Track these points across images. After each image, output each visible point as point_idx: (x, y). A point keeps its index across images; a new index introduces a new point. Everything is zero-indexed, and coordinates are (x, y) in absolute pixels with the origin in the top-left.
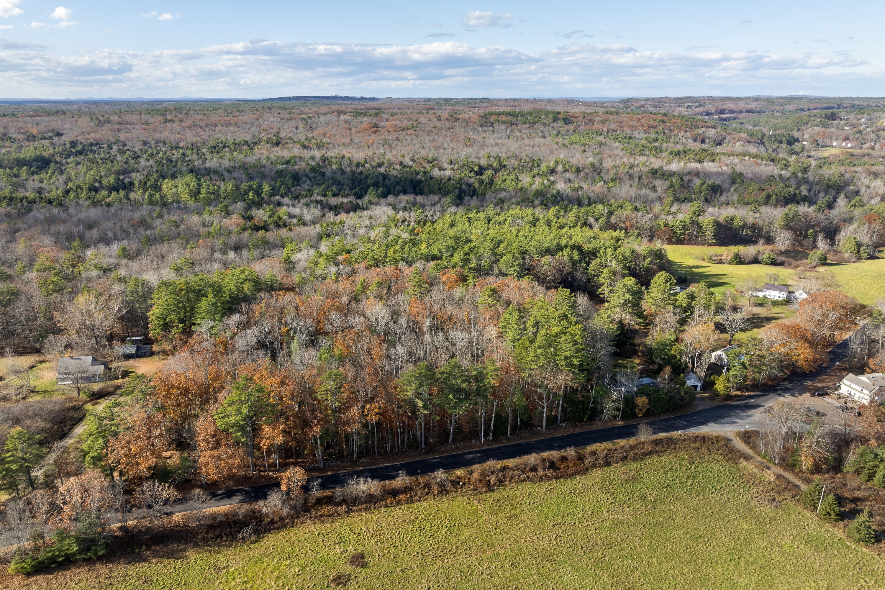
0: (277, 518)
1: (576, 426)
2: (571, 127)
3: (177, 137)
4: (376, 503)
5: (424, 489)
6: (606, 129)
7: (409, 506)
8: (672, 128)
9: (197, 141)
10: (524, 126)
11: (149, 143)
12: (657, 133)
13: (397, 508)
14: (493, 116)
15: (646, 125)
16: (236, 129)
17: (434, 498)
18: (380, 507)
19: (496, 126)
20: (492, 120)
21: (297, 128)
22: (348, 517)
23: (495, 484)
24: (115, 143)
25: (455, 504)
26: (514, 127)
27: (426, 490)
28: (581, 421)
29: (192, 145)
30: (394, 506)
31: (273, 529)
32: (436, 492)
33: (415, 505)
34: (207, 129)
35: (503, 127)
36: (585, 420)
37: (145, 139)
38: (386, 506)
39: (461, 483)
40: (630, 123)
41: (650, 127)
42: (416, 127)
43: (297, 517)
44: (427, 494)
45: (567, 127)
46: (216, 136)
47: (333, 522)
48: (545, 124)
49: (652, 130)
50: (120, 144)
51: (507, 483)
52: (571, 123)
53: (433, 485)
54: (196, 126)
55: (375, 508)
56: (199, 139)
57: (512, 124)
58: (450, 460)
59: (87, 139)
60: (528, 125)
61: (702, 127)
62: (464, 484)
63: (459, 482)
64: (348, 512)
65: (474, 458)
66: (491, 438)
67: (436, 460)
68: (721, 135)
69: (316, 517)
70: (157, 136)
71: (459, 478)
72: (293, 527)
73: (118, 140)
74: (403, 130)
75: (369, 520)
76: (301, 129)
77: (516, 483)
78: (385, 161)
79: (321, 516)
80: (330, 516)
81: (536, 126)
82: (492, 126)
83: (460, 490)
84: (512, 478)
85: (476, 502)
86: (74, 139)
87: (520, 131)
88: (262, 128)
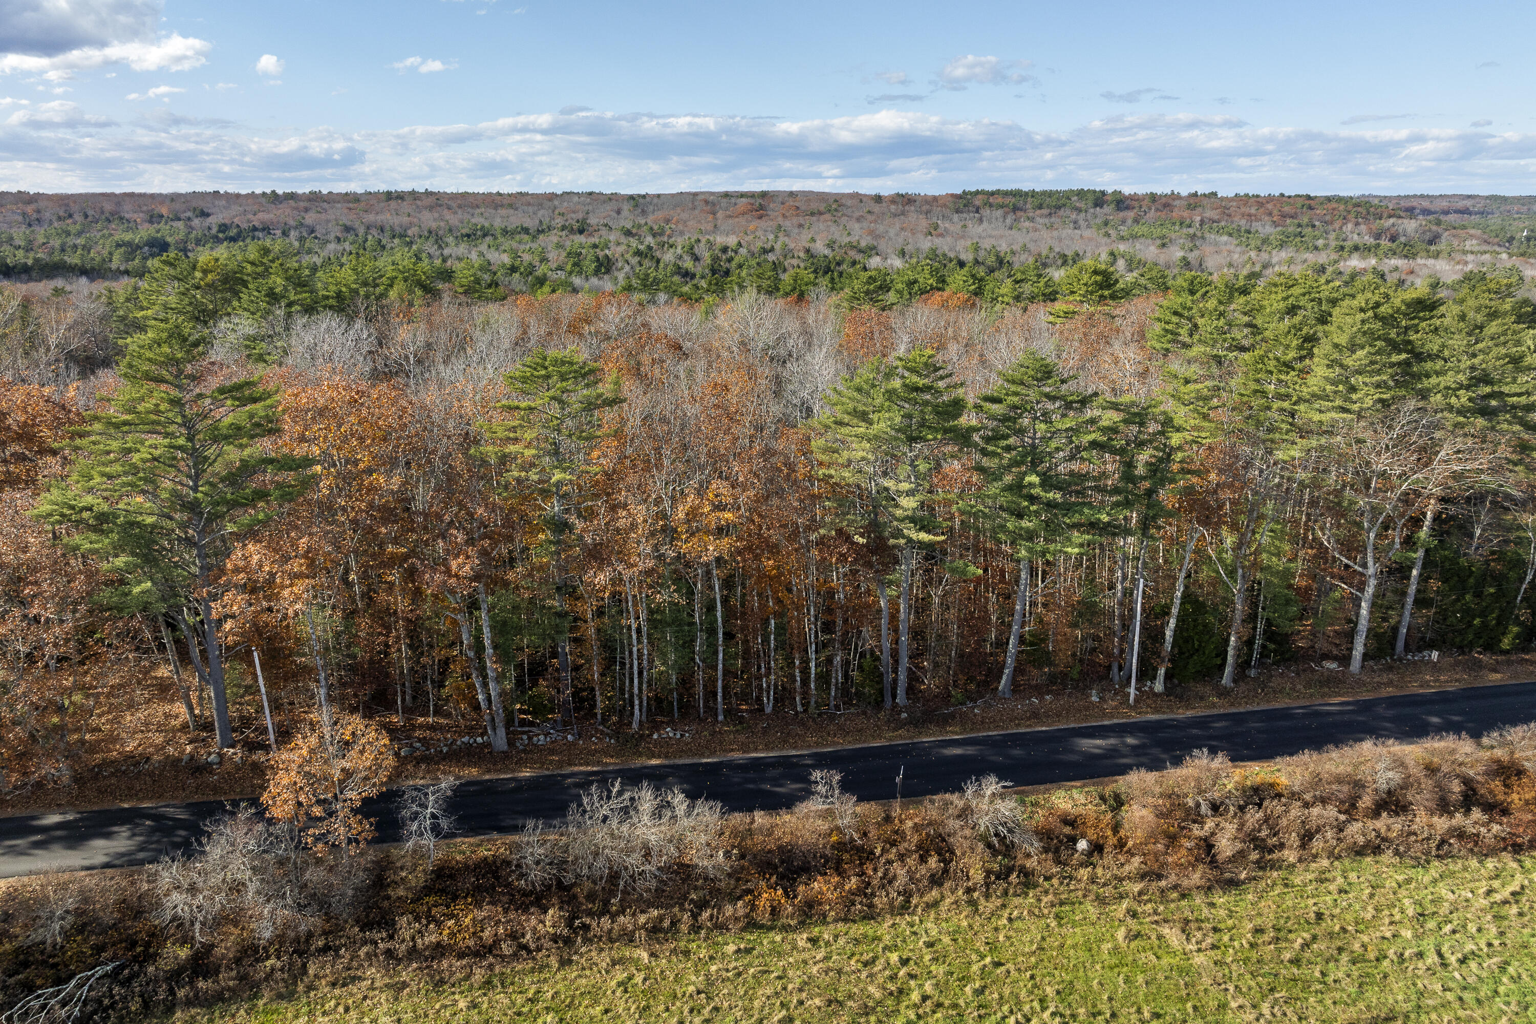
0: (226, 948)
1: (1478, 666)
2: (1131, 214)
3: (406, 220)
4: (702, 905)
5: (923, 860)
6: (1199, 218)
7: (857, 930)
8: (1328, 218)
9: (439, 228)
10: (1038, 212)
11: (354, 230)
12: (1299, 225)
13: (801, 939)
14: (980, 197)
15: (1275, 212)
16: (512, 211)
17: (973, 903)
18: (721, 927)
19: (986, 212)
20: (977, 203)
21: (619, 212)
22: (565, 963)
23: (1241, 855)
24: (296, 228)
25: (1075, 935)
26: (1019, 214)
27: (933, 862)
28: (1491, 646)
29: (430, 232)
30: (786, 928)
31: (189, 1003)
32: (977, 876)
33: (884, 929)
34: (460, 212)
35: (999, 213)
36: (1506, 643)
37: (349, 223)
38: (751, 925)
39: (1082, 845)
40: (1246, 210)
41: (1284, 216)
42: (836, 210)
43: (326, 949)
44: (936, 881)
45: (1121, 214)
46: (474, 221)
47: (488, 984)
48: (1079, 210)
49: (1288, 221)
50: (303, 230)
51: (1290, 856)
52: (1128, 208)
53: (959, 843)
54: (440, 206)
55: (696, 929)
56: (442, 224)
57: (1015, 209)
58: (1017, 752)
59: (249, 221)
60: (1045, 211)
61: (1390, 217)
62: (1097, 848)
63: (1073, 840)
64: (568, 942)
65: (1112, 753)
66: (1159, 687)
67: (958, 751)
68: (1430, 230)
69: (413, 953)
70: (371, 218)
71: (1069, 821)
72: (289, 996)
73: (302, 224)
74: (812, 214)
75: (666, 987)
76: (625, 213)
77: (1334, 856)
78: (778, 247)
79: (439, 950)
80: (483, 951)
81: (1061, 212)
82: (977, 212)
83: (1084, 873)
84: (1307, 838)
85: (1173, 935)
86: (227, 221)
87: (1031, 219)
88: (557, 212)
